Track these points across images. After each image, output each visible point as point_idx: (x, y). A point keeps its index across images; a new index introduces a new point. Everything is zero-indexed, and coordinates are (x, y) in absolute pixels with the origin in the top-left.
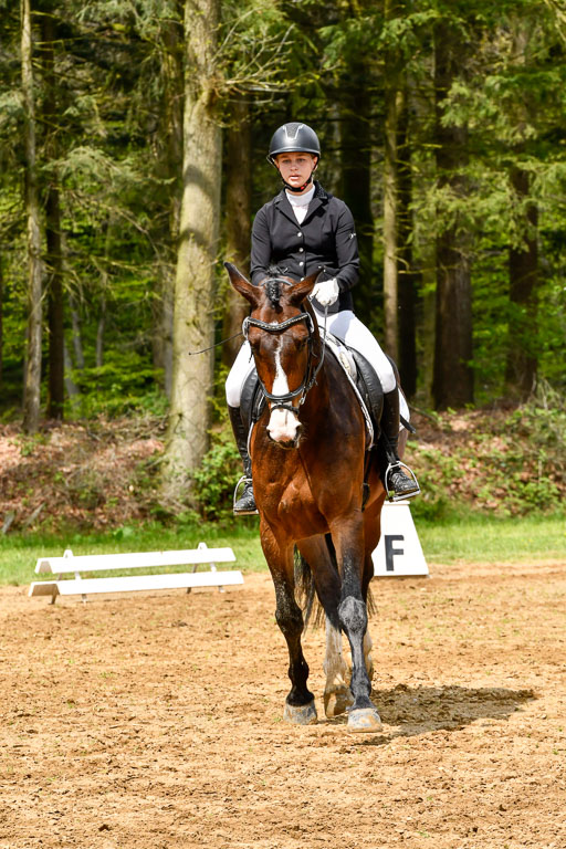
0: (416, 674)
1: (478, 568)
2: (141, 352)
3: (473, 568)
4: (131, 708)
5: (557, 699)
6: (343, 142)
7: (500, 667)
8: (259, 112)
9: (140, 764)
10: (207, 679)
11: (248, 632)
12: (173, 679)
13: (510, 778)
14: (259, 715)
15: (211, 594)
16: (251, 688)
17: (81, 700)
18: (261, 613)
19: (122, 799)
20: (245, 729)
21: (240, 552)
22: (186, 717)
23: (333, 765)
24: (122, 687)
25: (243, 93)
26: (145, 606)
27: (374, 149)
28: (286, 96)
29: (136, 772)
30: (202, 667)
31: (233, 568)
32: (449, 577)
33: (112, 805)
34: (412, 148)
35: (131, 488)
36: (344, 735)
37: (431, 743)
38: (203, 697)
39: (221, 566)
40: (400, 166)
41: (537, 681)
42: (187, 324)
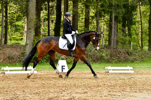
0: (66, 89)
1: (77, 72)
2: (21, 34)
4: (17, 93)
7: (81, 88)
10: (31, 88)
11: (38, 81)
12: (24, 88)
14: (39, 95)
16: (38, 90)
17: (8, 91)
18: (40, 78)
20: (37, 97)
24: (16, 89)
26: (20, 76)
35: (18, 57)
40: (67, 3)
41: (87, 91)
42: (29, 29)
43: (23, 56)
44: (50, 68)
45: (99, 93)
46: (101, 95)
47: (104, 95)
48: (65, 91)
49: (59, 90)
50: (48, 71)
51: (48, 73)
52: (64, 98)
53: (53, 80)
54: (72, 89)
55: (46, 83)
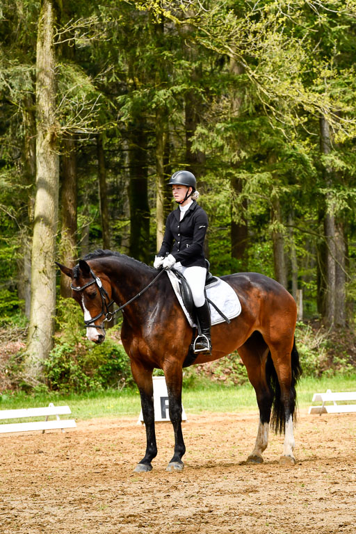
0: (182, 480)
1: (217, 416)
2: (11, 289)
3: (214, 416)
4: (12, 502)
5: (267, 493)
6: (131, 163)
7: (232, 475)
8: (81, 145)
10: (57, 484)
11: (81, 456)
12: (37, 485)
14: (89, 505)
15: (57, 434)
16: (84, 489)
18: (87, 444)
20: (81, 514)
22: (45, 507)
25: (72, 135)
26: (17, 441)
27: (150, 167)
28: (97, 136)
30: (54, 477)
31: (70, 418)
32: (199, 422)
34: (172, 166)
35: (7, 371)
36: (141, 516)
37: (193, 520)
38: (55, 495)
39: (62, 417)
41: (255, 483)
42: (40, 272)
44: (120, 408)
45: (298, 488)
46: (305, 497)
47: (315, 496)
48: (179, 486)
49: (158, 487)
50: (115, 419)
51: (115, 426)
52: (176, 512)
53: (133, 450)
54: (201, 478)
55: (109, 463)
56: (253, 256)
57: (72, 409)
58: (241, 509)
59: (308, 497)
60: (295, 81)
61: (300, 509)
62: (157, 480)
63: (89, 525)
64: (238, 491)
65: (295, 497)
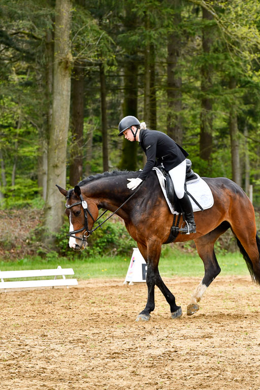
0: (156, 327)
1: (184, 279)
2: (32, 179)
3: (182, 279)
4: (26, 340)
5: (220, 339)
6: (126, 86)
7: (194, 324)
8: (88, 72)
9: (30, 366)
10: (61, 328)
11: (80, 307)
12: (45, 327)
13: (197, 374)
14: (84, 344)
15: (63, 289)
16: (81, 332)
17: (4, 336)
18: (85, 298)
19: (21, 382)
20: (78, 350)
21: (76, 271)
22: (51, 345)
23: (118, 368)
24: (22, 331)
25: (81, 63)
26: (33, 294)
27: (139, 89)
28: (100, 65)
29: (28, 369)
30: (59, 322)
31: (73, 278)
32: (171, 283)
33: (17, 384)
34: (157, 89)
35: (27, 241)
36: (123, 354)
37: (162, 358)
38: (59, 336)
39: (68, 277)
40: (151, 97)
41: (210, 331)
42: (54, 167)
43: (39, 240)
44: (111, 271)
45: (243, 336)
46: (248, 343)
47: (255, 342)
48: (153, 332)
49: (137, 332)
50: (107, 280)
51: (107, 285)
52: (150, 351)
53: (120, 303)
54: (170, 326)
55: (101, 313)
56: (216, 159)
57: (75, 271)
58: (199, 350)
59: (250, 342)
60: (252, 26)
61: (243, 351)
62: (137, 327)
63: (83, 359)
64: (197, 337)
65: (240, 342)
